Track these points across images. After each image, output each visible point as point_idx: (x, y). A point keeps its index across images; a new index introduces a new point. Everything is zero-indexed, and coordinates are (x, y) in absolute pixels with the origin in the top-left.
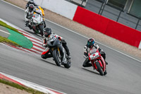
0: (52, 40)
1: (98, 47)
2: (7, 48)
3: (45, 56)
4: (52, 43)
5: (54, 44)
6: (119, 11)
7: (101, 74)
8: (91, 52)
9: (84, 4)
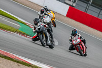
0: (39, 27)
1: (80, 35)
2: (18, 37)
3: (35, 39)
4: (39, 29)
5: (40, 30)
6: (99, 10)
7: (81, 55)
8: (74, 39)
9: (74, 5)
